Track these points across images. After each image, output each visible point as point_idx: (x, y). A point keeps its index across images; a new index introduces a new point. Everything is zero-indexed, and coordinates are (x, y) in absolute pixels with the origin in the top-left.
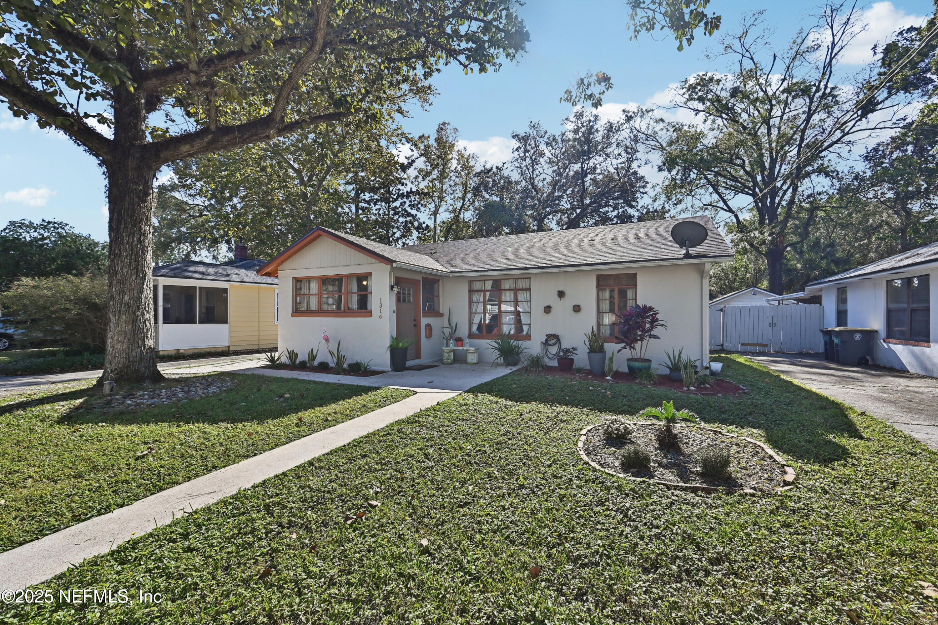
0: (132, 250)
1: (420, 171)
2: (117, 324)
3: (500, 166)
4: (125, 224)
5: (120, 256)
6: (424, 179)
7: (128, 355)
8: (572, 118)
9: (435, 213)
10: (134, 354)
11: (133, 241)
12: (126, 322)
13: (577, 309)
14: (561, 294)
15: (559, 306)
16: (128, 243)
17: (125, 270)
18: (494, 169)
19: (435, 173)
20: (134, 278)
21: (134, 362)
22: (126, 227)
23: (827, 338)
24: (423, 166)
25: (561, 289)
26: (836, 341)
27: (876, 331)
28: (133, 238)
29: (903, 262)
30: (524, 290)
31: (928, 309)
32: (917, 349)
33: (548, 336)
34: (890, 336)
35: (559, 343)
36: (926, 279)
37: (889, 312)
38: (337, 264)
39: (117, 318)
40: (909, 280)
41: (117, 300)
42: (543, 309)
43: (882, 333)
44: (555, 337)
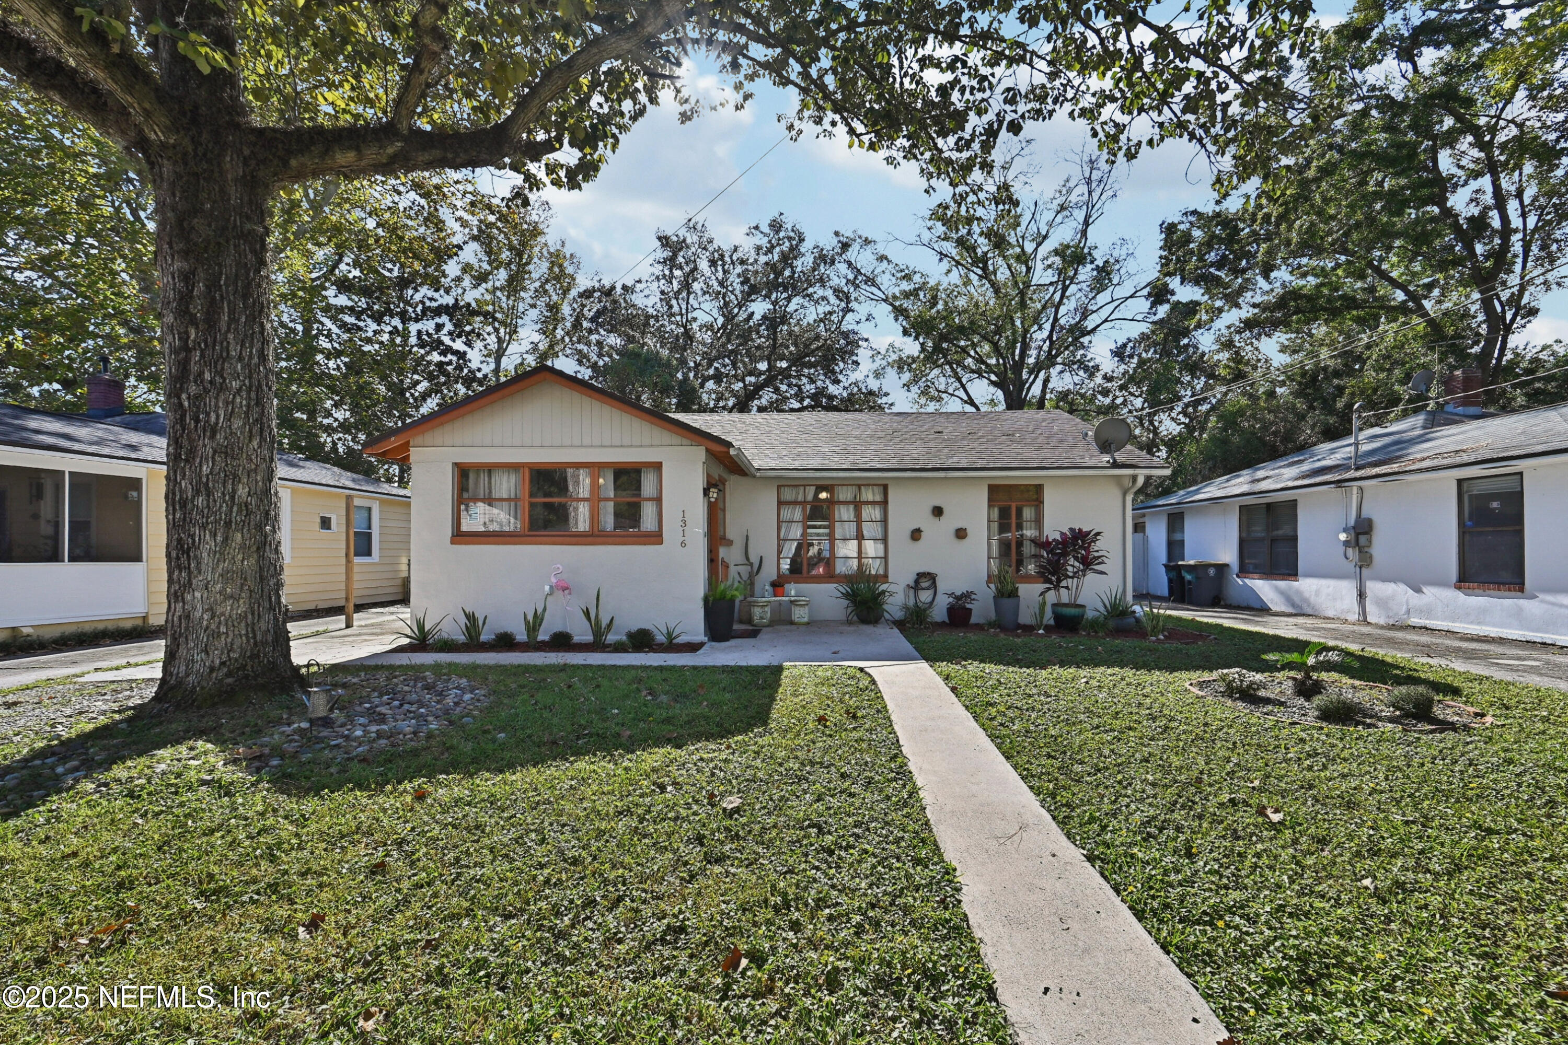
0: (250, 377)
1: (467, 268)
2: (220, 554)
3: (629, 283)
4: (232, 312)
5: (222, 388)
6: (476, 287)
7: (252, 627)
8: (766, 229)
9: (499, 354)
10: (263, 626)
11: (251, 357)
12: (243, 547)
13: (961, 534)
14: (938, 512)
15: (931, 528)
16: (240, 358)
17: (237, 423)
18: (619, 290)
19: (502, 275)
20: (255, 443)
21: (265, 643)
22: (233, 320)
23: (1173, 574)
24: (473, 261)
25: (937, 504)
26: (1188, 577)
27: (1227, 565)
28: (251, 347)
29: (1264, 486)
30: (873, 503)
31: (1294, 539)
32: (1282, 584)
33: (920, 575)
34: (1244, 570)
35: (934, 585)
36: (1293, 505)
37: (1242, 542)
38: (577, 442)
39: (219, 539)
40: (1269, 505)
41: (218, 495)
42: (908, 533)
43: (1235, 567)
44: (931, 577)
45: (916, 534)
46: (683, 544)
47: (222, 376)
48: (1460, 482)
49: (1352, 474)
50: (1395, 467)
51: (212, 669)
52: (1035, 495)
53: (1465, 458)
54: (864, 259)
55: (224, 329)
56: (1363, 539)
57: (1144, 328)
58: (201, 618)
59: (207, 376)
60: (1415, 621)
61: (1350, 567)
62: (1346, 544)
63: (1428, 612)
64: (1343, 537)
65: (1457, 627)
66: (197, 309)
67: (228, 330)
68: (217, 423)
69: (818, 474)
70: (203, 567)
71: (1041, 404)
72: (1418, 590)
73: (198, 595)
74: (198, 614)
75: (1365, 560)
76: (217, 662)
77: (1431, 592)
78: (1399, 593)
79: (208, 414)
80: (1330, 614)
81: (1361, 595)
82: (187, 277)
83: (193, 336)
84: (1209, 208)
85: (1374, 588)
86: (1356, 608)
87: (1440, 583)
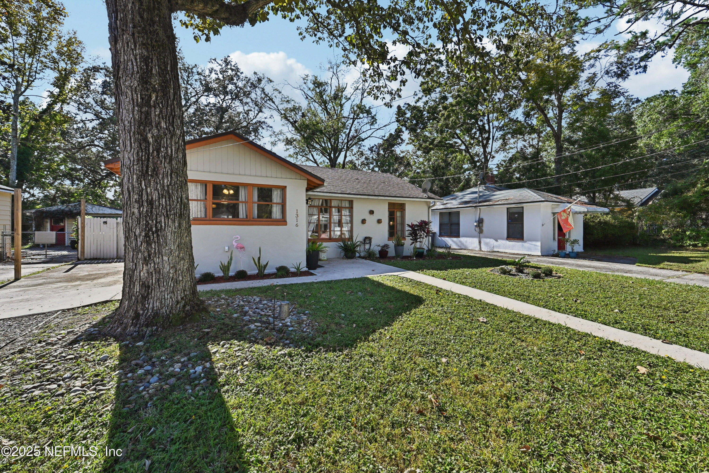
2: (177, 233)
5: (174, 134)
13: (380, 221)
14: (372, 212)
15: (369, 219)
25: (371, 209)
27: (435, 233)
29: (449, 206)
30: (346, 208)
31: (458, 224)
32: (455, 239)
33: (366, 238)
34: (441, 235)
35: (370, 243)
36: (458, 213)
37: (441, 225)
38: (242, 172)
39: (177, 224)
40: (450, 213)
41: (175, 198)
42: (360, 221)
43: (438, 234)
44: (370, 239)
45: (364, 221)
46: (297, 225)
47: (173, 126)
48: (507, 208)
49: (478, 205)
50: (491, 203)
51: (178, 302)
52: (402, 207)
53: (509, 202)
54: (269, 89)
55: (172, 98)
56: (481, 225)
57: (381, 141)
58: (169, 272)
59: (163, 125)
60: (496, 250)
61: (477, 234)
62: (476, 226)
63: (499, 247)
64: (475, 224)
65: (506, 251)
66: (155, 81)
67: (174, 99)
68: (172, 155)
69: (330, 195)
70: (168, 241)
71: (343, 167)
72: (497, 241)
73: (165, 258)
74: (166, 270)
75: (481, 231)
76: (179, 298)
77: (500, 242)
78: (492, 242)
79: (167, 149)
80: (470, 248)
81: (480, 242)
82: (146, 60)
83: (154, 98)
84: (413, 104)
85: (483, 240)
86: (478, 247)
87: (502, 239)
